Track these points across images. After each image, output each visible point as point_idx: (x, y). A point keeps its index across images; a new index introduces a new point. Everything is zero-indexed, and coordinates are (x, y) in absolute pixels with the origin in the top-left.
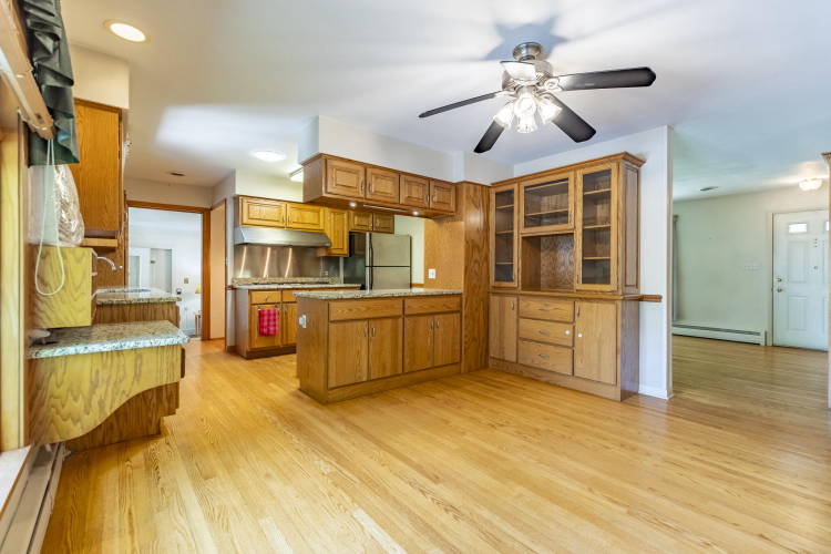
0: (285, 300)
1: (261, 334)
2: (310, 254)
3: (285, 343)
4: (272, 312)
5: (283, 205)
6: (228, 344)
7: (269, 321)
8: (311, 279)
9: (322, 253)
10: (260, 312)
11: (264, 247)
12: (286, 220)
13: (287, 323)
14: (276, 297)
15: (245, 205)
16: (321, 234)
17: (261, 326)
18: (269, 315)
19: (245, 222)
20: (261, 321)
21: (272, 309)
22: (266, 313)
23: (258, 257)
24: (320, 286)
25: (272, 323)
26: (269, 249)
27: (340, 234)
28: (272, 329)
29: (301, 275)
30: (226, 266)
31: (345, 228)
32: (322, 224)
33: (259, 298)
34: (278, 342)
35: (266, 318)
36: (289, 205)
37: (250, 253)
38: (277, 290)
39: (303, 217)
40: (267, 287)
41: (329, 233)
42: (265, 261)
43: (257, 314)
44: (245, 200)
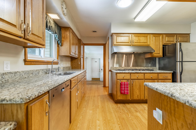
0: (132, 78)
1: (121, 93)
2: (142, 57)
3: (132, 98)
4: (126, 84)
5: (130, 35)
6: (110, 93)
7: (125, 87)
8: (142, 68)
9: (148, 56)
10: (121, 83)
11: (123, 54)
12: (132, 42)
13: (133, 89)
14: (128, 76)
15: (115, 37)
16: (148, 46)
17: (121, 90)
18: (125, 85)
19: (115, 44)
20: (121, 87)
21: (126, 82)
22: (123, 84)
23: (121, 59)
24: (149, 72)
25: (126, 89)
26: (125, 55)
27: (158, 47)
28: (126, 91)
29: (137, 66)
30: (109, 62)
31: (161, 43)
32: (148, 42)
33: (120, 76)
34: (129, 98)
35: (123, 86)
36: (133, 35)
37: (118, 57)
38: (128, 73)
39: (139, 39)
40: (124, 72)
41: (153, 46)
42: (123, 60)
43: (119, 84)
44: (115, 35)
